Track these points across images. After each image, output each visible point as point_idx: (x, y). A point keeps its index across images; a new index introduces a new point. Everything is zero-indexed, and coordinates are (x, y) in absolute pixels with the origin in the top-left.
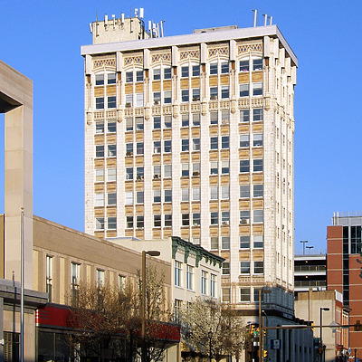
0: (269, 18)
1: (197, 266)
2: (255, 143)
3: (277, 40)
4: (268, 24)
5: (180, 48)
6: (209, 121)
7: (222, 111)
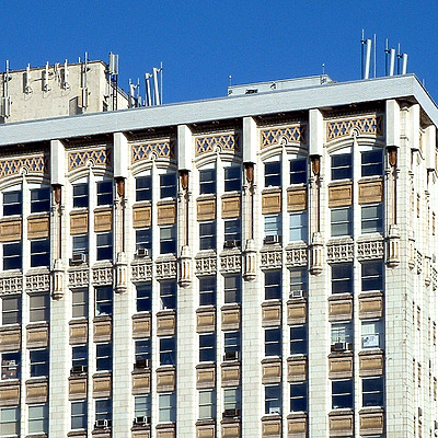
0: (399, 58)
3: (416, 108)
4: (398, 71)
5: (197, 128)
6: (262, 292)
7: (292, 269)
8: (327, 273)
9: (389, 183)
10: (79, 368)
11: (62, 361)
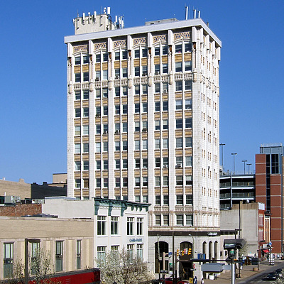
0: (198, 12)
1: (122, 215)
2: (187, 107)
3: (202, 29)
4: (197, 17)
5: (133, 36)
6: (154, 90)
7: (163, 83)
8: (174, 84)
9: (194, 54)
10: (98, 115)
11: (93, 112)
